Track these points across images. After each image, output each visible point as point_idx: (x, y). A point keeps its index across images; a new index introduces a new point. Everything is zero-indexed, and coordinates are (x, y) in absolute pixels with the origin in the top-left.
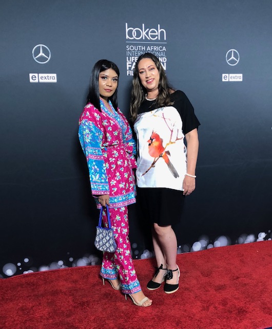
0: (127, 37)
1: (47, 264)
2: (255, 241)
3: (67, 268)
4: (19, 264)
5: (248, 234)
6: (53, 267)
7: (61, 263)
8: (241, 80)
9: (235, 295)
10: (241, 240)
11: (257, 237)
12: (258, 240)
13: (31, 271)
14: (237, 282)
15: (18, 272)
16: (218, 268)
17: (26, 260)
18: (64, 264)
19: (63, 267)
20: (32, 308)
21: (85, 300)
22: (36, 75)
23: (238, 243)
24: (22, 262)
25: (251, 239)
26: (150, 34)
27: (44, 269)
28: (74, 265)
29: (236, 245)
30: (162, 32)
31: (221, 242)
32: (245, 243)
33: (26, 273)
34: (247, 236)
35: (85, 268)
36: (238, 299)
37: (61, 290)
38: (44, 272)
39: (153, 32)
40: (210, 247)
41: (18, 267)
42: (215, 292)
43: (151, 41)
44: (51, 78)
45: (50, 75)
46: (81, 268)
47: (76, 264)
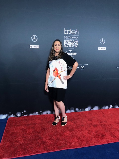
0: (65, 33)
1: (32, 113)
2: (109, 108)
3: (39, 115)
4: (22, 112)
5: (106, 105)
6: (34, 114)
7: (37, 113)
8: (105, 49)
9: (101, 129)
10: (103, 108)
11: (109, 107)
12: (110, 108)
13: (26, 115)
14: (101, 124)
15: (22, 115)
16: (95, 118)
17: (25, 111)
18: (38, 113)
19: (38, 114)
20: (26, 129)
21: (45, 127)
22: (32, 46)
23: (102, 109)
24: (23, 112)
25: (107, 107)
26: (73, 32)
27: (31, 115)
28: (42, 114)
29: (101, 109)
30: (77, 32)
31: (96, 108)
32: (105, 109)
33: (24, 116)
34: (105, 107)
35: (46, 115)
36: (102, 130)
37: (37, 123)
38: (31, 116)
39: (74, 32)
40: (92, 110)
41: (22, 114)
42: (93, 127)
43: (73, 35)
44: (37, 47)
45: (37, 46)
46: (44, 115)
47: (42, 113)
